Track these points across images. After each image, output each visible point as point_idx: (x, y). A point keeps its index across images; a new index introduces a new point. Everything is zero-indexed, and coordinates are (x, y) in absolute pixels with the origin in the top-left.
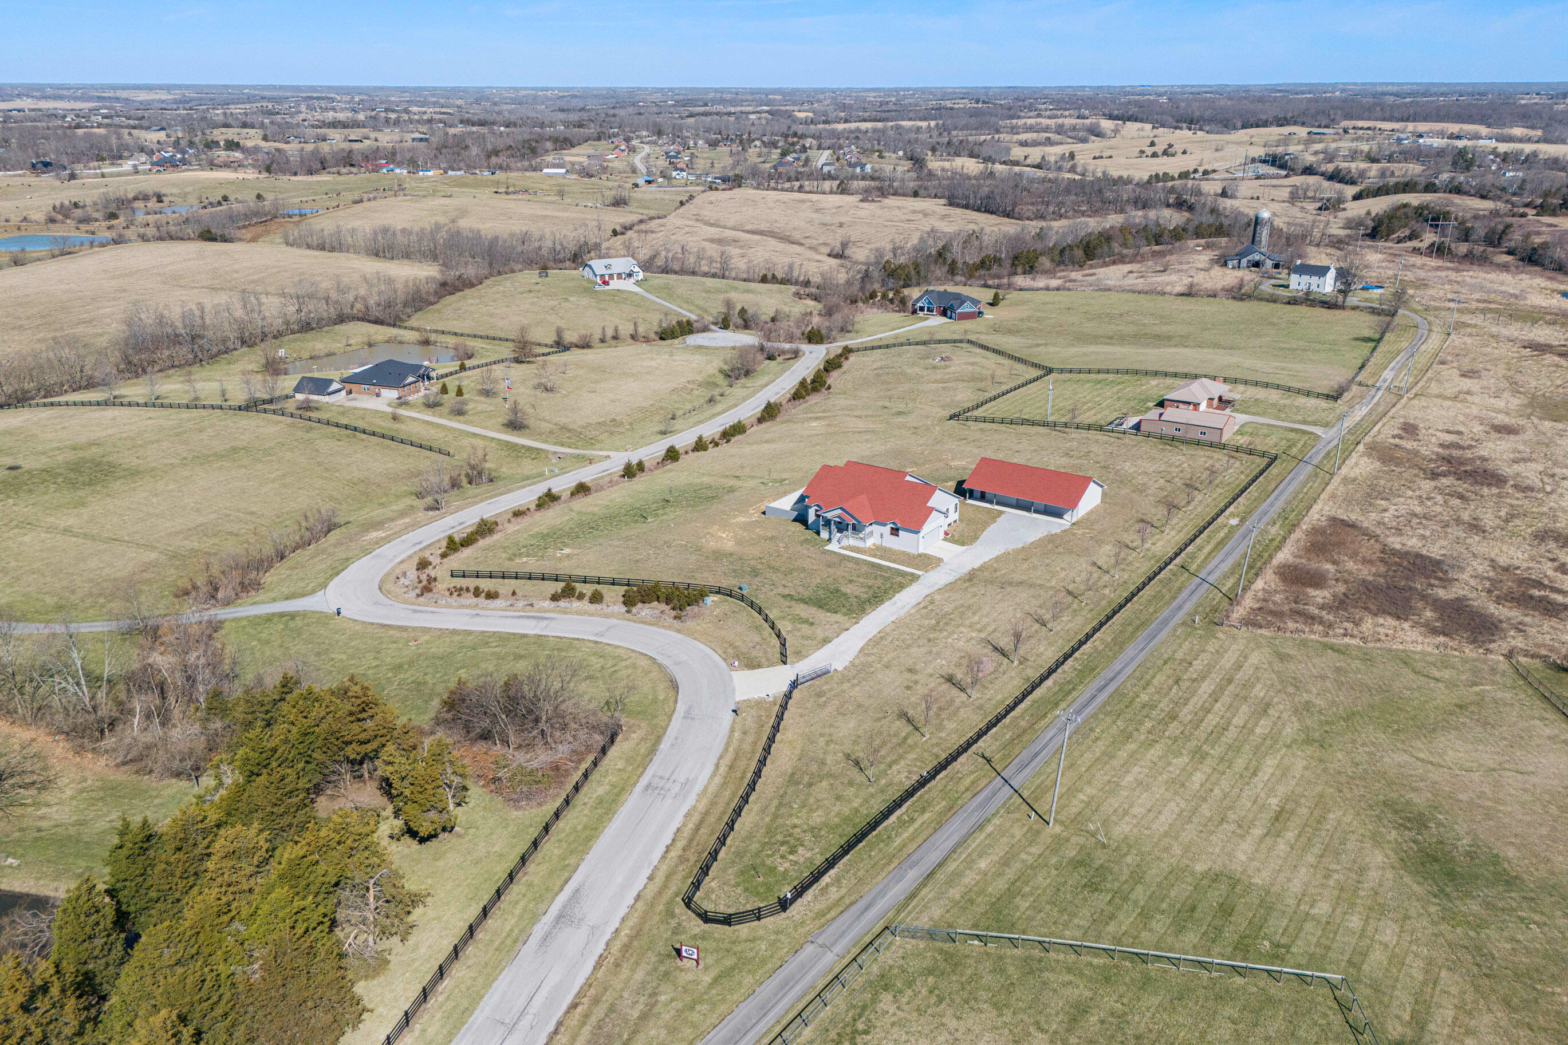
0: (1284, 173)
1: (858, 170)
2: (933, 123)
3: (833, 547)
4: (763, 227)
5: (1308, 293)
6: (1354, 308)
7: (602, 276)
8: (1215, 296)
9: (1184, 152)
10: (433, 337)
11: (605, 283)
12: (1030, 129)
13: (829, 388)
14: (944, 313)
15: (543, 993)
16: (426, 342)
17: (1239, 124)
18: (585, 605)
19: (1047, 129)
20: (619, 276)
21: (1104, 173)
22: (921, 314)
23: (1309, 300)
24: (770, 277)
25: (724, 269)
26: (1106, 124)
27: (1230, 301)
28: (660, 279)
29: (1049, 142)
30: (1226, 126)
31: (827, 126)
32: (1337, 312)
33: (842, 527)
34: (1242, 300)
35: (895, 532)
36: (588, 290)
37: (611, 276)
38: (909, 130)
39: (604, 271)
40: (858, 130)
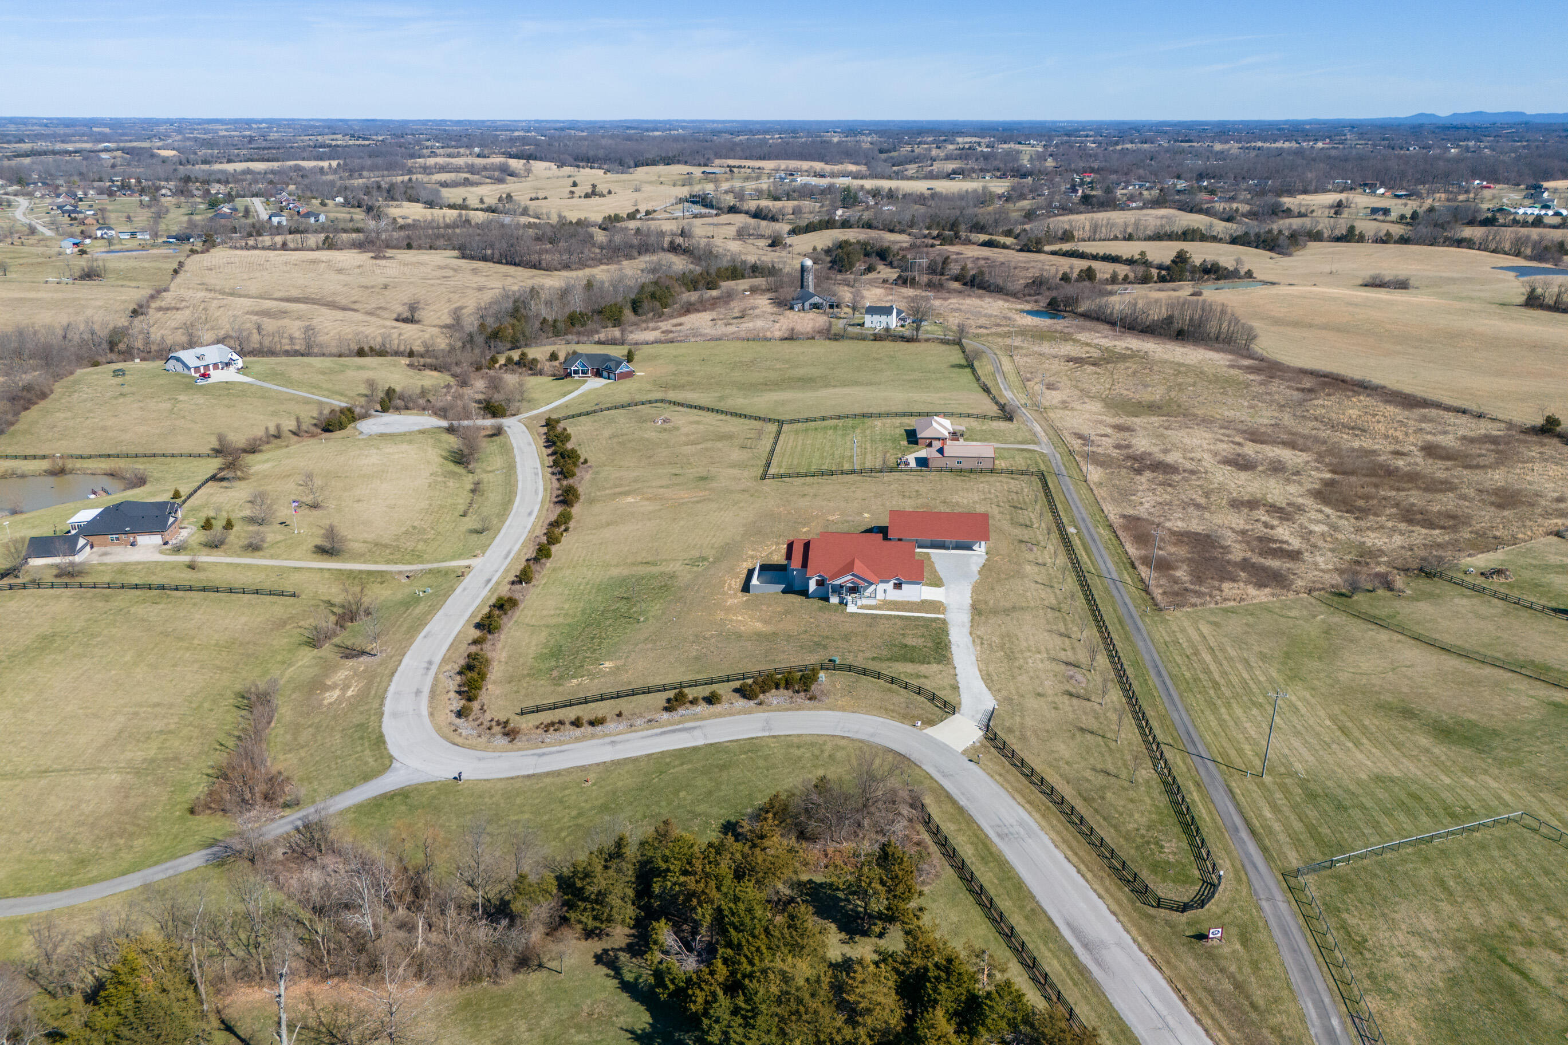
0: (714, 212)
1: (312, 220)
2: (334, 163)
3: (851, 608)
4: (295, 293)
5: (887, 329)
6: (927, 340)
7: (197, 369)
8: (813, 338)
9: (610, 192)
10: (70, 464)
11: (205, 376)
12: (443, 169)
13: (586, 462)
14: (598, 374)
15: (1155, 1001)
16: (60, 472)
17: (632, 163)
18: (702, 708)
19: (458, 169)
20: (216, 366)
21: (560, 216)
22: (576, 377)
23: (887, 336)
24: (366, 349)
25: (309, 346)
26: (515, 164)
27: (828, 342)
28: (262, 363)
29: (467, 183)
30: (621, 164)
31: (206, 167)
32: (917, 344)
33: (854, 590)
34: (836, 340)
35: (898, 586)
36: (190, 386)
37: (206, 367)
38: (312, 170)
39: (197, 363)
40: (248, 172)
